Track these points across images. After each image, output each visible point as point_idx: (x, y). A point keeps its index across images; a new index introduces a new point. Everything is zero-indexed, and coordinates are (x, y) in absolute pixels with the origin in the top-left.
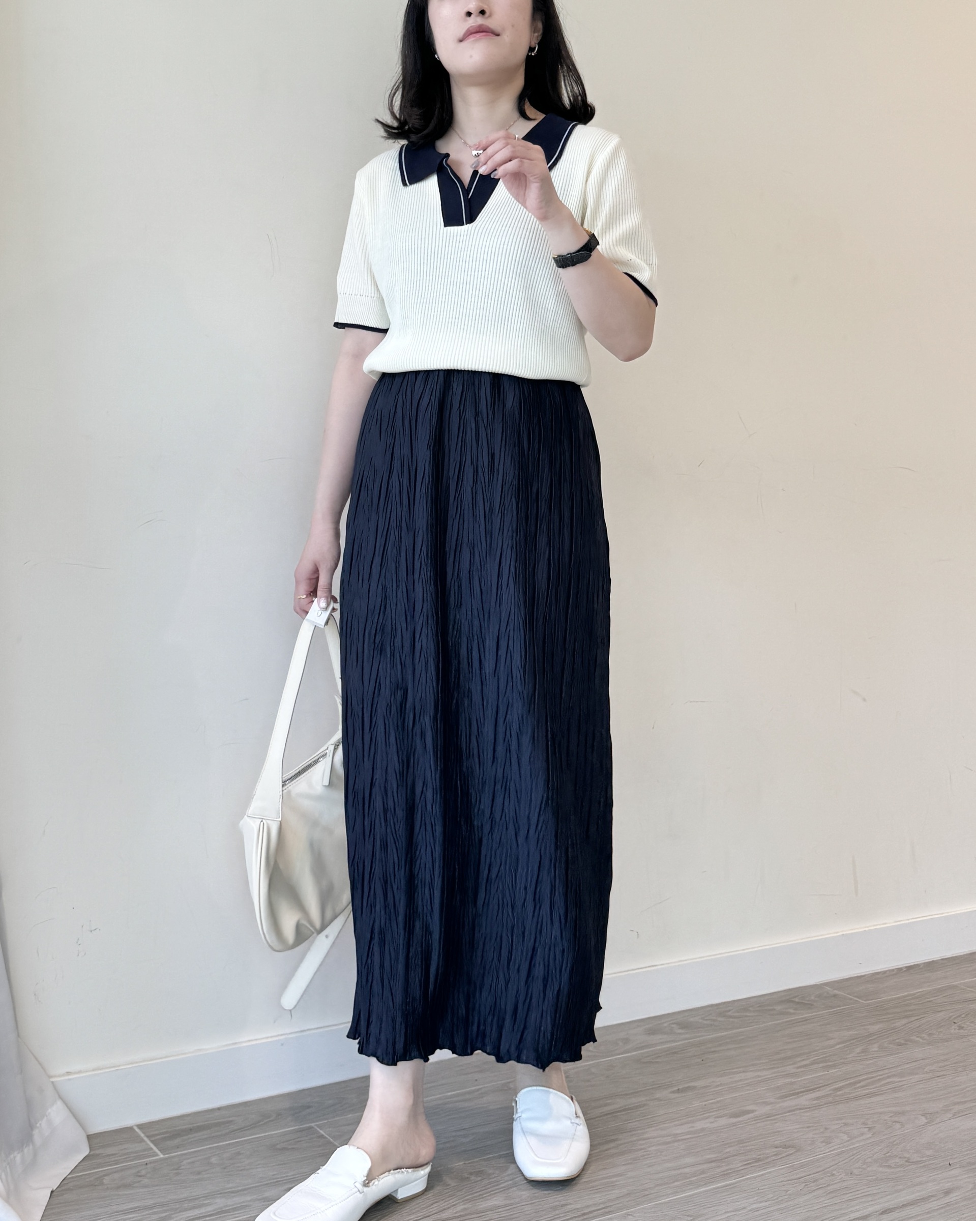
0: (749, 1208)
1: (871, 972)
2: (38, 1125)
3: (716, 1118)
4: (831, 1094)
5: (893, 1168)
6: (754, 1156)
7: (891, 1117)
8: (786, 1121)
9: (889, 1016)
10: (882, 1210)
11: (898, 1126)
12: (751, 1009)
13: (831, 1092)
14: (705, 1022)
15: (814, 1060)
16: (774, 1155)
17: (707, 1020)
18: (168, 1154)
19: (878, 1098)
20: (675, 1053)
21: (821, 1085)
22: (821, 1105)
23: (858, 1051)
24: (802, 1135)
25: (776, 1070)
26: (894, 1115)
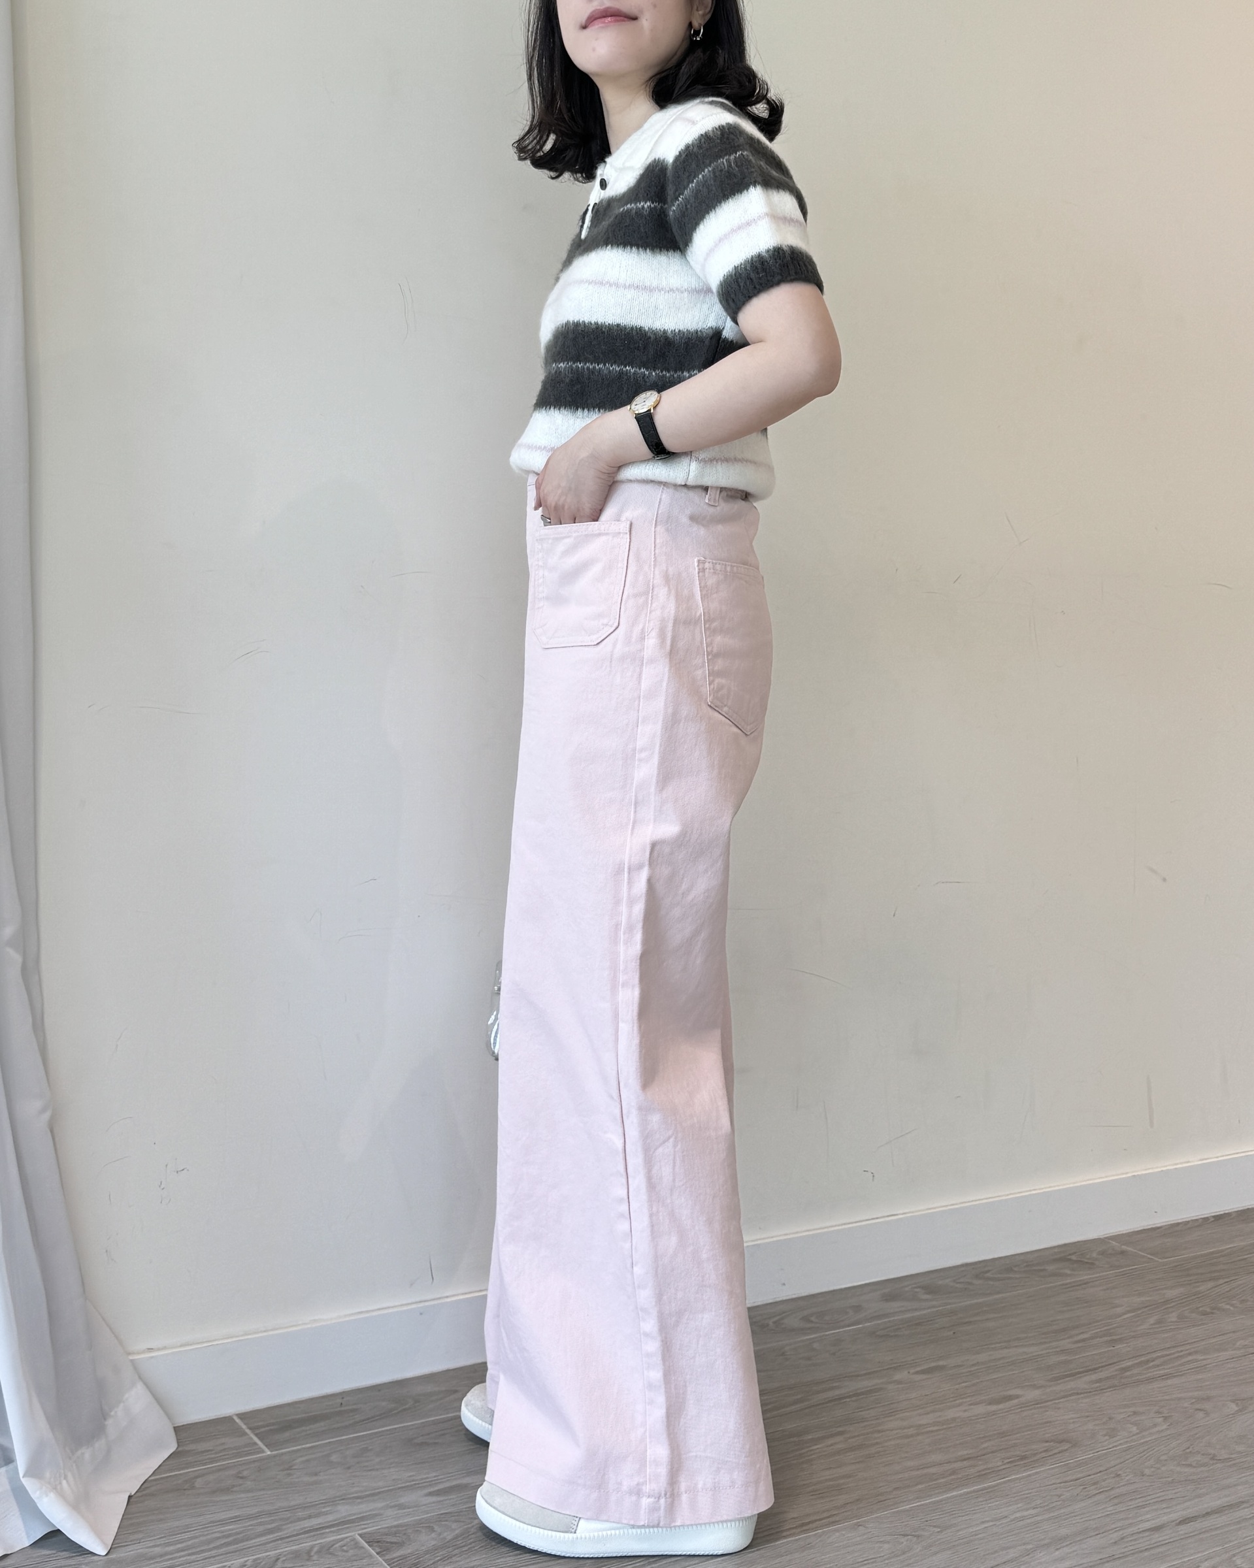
0: (1012, 1517)
1: (1169, 1223)
2: (112, 1413)
3: (971, 1405)
4: (1116, 1375)
5: (1195, 1467)
6: (1018, 1453)
7: (1192, 1403)
8: (1059, 1408)
9: (1190, 1278)
10: (1179, 1520)
11: (1201, 1414)
12: (1016, 1269)
13: (1118, 1372)
14: (958, 1285)
15: (1097, 1333)
16: (1045, 1451)
17: (959, 1283)
18: (277, 1450)
19: (1175, 1381)
20: (919, 1324)
21: (1104, 1364)
22: (1105, 1389)
23: (1152, 1322)
24: (1079, 1426)
25: (1048, 1345)
26: (1196, 1401)
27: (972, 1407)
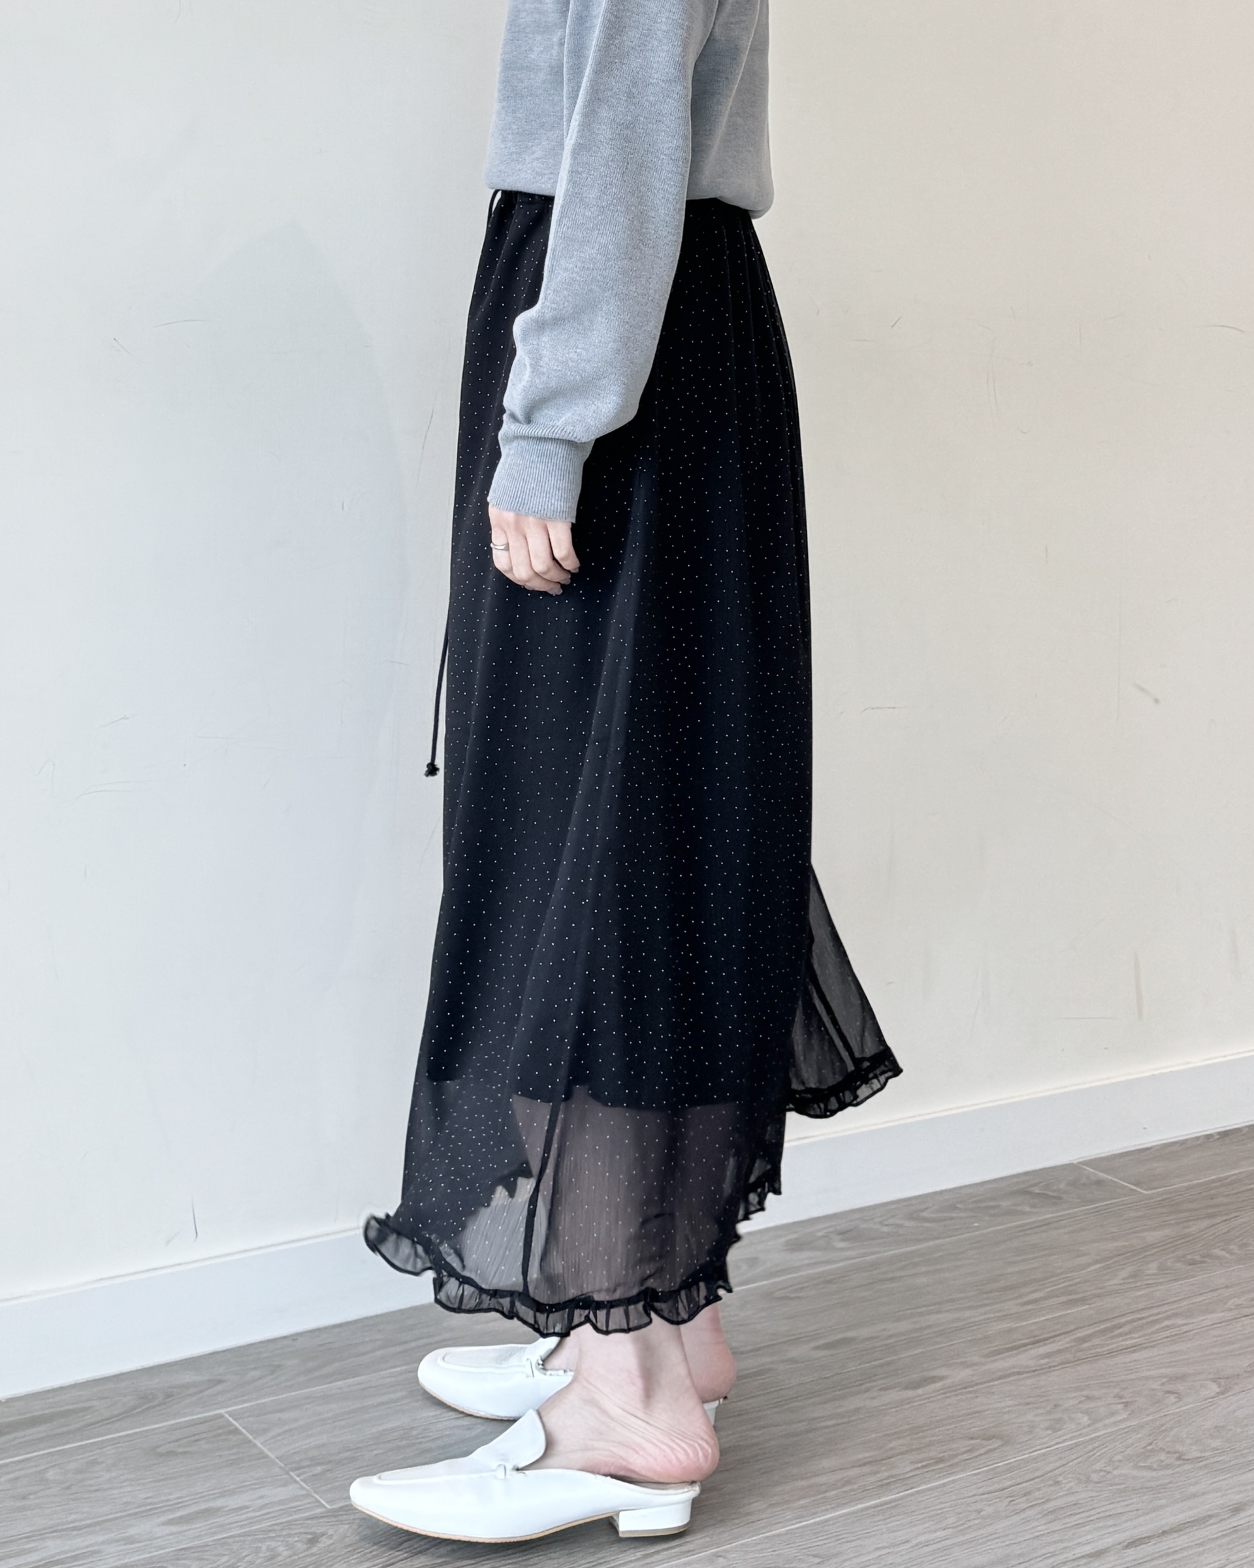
0: (915, 1542)
3: (881, 1389)
4: (1071, 1347)
5: (1155, 1470)
7: (1163, 1384)
8: (993, 1393)
9: (1182, 1215)
10: (1127, 1541)
11: (1172, 1398)
12: (959, 1206)
13: (1073, 1344)
14: (885, 1229)
15: (1053, 1291)
16: (967, 1451)
17: (887, 1225)
19: (1144, 1354)
21: (1058, 1332)
22: (1054, 1366)
23: (1124, 1275)
24: (1016, 1417)
25: (988, 1308)
26: (1168, 1381)
27: (883, 1393)
